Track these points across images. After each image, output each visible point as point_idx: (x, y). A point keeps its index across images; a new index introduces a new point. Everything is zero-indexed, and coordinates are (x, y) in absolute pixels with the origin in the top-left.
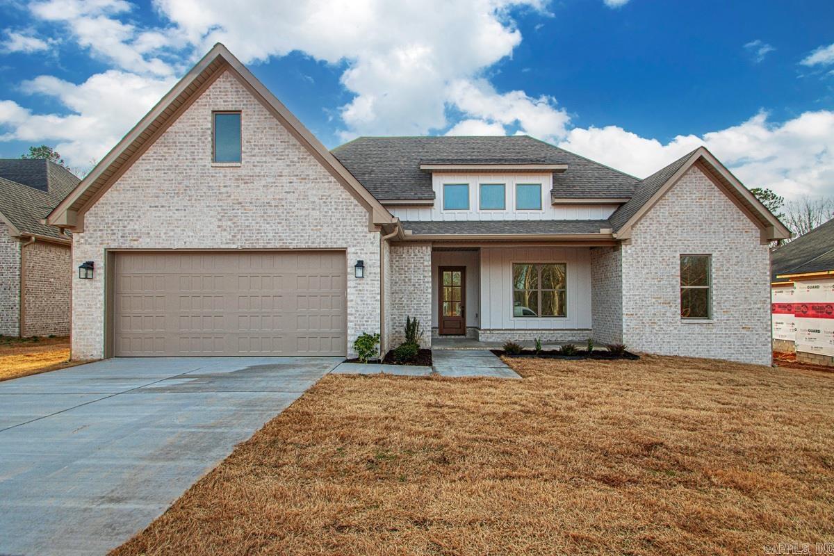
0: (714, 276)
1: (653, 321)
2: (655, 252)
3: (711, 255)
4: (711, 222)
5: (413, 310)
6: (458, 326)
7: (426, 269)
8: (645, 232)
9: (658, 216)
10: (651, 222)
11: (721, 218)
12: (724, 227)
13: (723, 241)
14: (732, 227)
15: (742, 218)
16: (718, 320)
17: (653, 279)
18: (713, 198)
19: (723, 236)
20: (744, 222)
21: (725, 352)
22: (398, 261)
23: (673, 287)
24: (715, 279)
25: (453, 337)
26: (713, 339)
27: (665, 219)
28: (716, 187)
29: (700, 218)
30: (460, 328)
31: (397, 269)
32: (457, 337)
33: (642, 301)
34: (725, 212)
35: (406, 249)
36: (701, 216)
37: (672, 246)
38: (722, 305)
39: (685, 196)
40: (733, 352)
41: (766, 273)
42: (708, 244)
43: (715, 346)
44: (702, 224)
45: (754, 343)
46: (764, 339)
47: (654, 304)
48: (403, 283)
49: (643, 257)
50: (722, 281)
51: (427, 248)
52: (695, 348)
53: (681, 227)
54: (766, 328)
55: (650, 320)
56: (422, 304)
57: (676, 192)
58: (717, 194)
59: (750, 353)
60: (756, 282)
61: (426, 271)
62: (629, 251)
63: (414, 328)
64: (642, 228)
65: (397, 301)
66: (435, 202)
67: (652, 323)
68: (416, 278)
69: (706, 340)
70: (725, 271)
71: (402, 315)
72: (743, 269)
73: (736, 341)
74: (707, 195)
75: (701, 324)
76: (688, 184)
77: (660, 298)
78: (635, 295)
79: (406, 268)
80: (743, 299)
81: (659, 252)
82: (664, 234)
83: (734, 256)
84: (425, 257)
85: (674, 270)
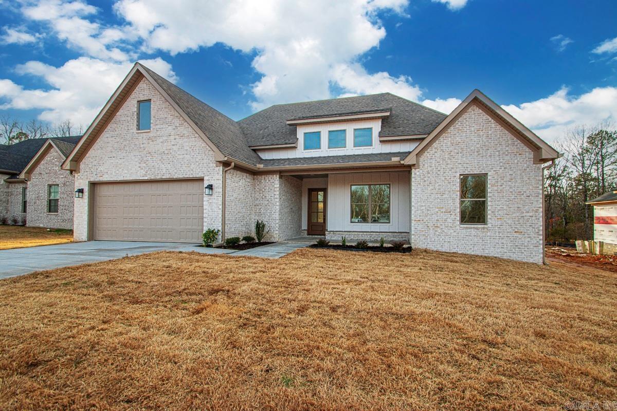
0: (489, 190)
1: (436, 225)
2: (439, 173)
3: (487, 174)
4: (487, 148)
6: (322, 229)
8: (431, 159)
9: (442, 146)
10: (436, 151)
11: (497, 145)
12: (499, 151)
13: (498, 163)
14: (507, 151)
15: (516, 143)
16: (492, 225)
17: (437, 193)
18: (490, 129)
19: (498, 159)
20: (518, 146)
21: (499, 251)
22: (259, 185)
23: (454, 199)
24: (490, 192)
25: (316, 236)
26: (487, 241)
27: (448, 147)
28: (493, 120)
29: (478, 146)
31: (258, 190)
33: (428, 210)
34: (501, 139)
35: (263, 177)
36: (478, 144)
37: (453, 168)
38: (496, 213)
39: (465, 129)
40: (506, 251)
41: (538, 187)
42: (485, 166)
43: (489, 246)
44: (479, 150)
45: (526, 244)
46: (535, 242)
47: (437, 212)
48: (261, 199)
49: (428, 177)
50: (496, 194)
51: (276, 176)
52: (471, 247)
53: (461, 153)
54: (538, 232)
55: (434, 225)
56: (273, 213)
57: (457, 126)
58: (493, 126)
59: (522, 253)
60: (528, 195)
62: (418, 173)
64: (428, 155)
65: (257, 211)
66: (298, 145)
67: (436, 227)
69: (481, 241)
70: (499, 187)
72: (516, 184)
73: (508, 242)
74: (484, 127)
75: (477, 229)
76: (468, 119)
77: (443, 208)
78: (422, 206)
79: (264, 190)
80: (516, 209)
81: (442, 173)
82: (446, 159)
83: (508, 174)
85: (455, 187)
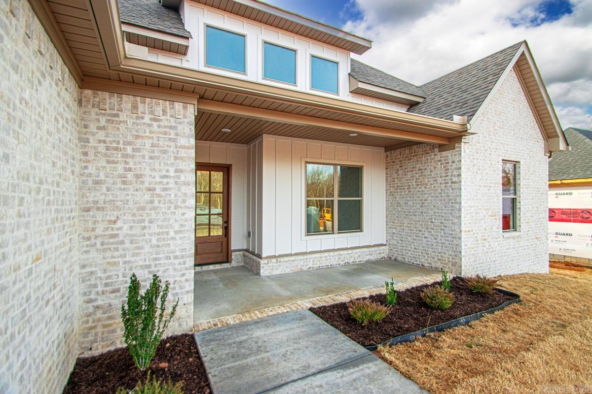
3: (520, 162)
5: (147, 249)
6: (219, 250)
7: (183, 153)
22: (104, 128)
23: (498, 196)
25: (211, 267)
26: (521, 253)
30: (222, 252)
31: (102, 148)
32: (218, 267)
35: (127, 101)
37: (497, 149)
44: (515, 128)
45: (541, 252)
48: (119, 185)
51: (185, 108)
56: (172, 234)
61: (182, 159)
62: (466, 151)
63: (151, 303)
65: (99, 231)
66: (191, 43)
67: (484, 239)
68: (157, 174)
69: (517, 254)
71: (116, 264)
77: (489, 209)
78: (472, 207)
79: (129, 149)
84: (180, 127)
